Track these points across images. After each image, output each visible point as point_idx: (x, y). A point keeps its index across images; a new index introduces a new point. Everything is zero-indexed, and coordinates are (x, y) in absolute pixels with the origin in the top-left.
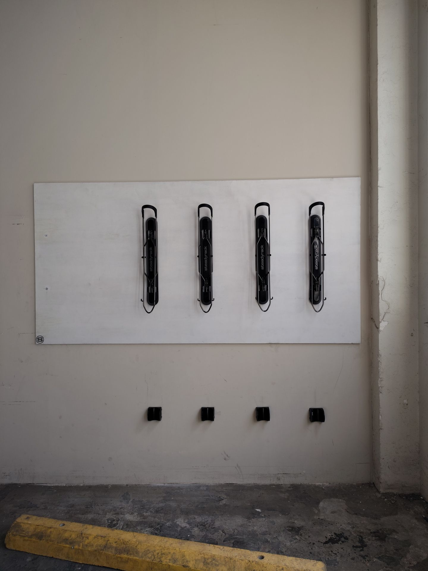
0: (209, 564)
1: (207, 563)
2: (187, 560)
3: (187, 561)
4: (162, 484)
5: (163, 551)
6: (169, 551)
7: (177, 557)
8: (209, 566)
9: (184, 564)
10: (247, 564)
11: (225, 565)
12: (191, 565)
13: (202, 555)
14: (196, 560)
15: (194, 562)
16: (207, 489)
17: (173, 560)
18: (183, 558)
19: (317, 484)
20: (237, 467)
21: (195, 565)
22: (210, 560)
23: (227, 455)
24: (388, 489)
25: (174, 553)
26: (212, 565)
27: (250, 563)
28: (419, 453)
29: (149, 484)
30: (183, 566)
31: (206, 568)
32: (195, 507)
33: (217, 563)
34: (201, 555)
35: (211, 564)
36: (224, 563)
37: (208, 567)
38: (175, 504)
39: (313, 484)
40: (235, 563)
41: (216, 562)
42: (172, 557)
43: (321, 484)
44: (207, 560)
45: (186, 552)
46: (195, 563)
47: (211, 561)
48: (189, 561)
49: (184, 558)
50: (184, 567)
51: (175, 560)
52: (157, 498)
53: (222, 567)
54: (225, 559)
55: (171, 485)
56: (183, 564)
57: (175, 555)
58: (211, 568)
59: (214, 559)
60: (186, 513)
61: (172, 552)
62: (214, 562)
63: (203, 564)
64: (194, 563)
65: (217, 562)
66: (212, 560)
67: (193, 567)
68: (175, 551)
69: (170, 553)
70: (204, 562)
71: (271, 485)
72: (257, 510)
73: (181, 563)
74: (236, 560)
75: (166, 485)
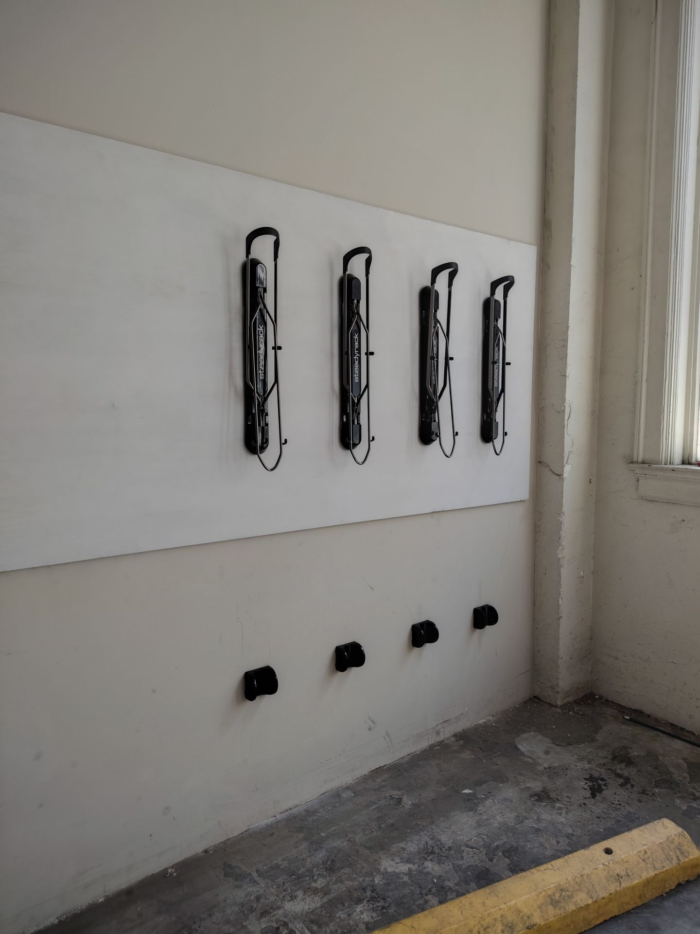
0: (560, 902)
1: (556, 901)
2: (527, 915)
3: (529, 917)
4: (271, 819)
5: (485, 923)
6: (494, 917)
7: (510, 919)
8: (562, 904)
9: (527, 924)
10: (605, 870)
11: (580, 890)
12: (537, 919)
13: (543, 893)
14: (540, 907)
15: (539, 911)
16: (356, 794)
17: (508, 928)
18: (520, 916)
19: (481, 722)
20: (386, 737)
21: (543, 916)
22: (558, 895)
23: (373, 721)
24: (566, 698)
25: (502, 916)
26: (564, 900)
27: (606, 867)
28: (592, 639)
29: (246, 829)
30: (528, 928)
31: (560, 910)
32: (379, 830)
33: (570, 893)
34: (540, 895)
35: (562, 901)
36: (578, 888)
37: (561, 907)
38: (343, 842)
39: (476, 724)
40: (590, 879)
41: (567, 893)
42: (503, 924)
43: (484, 720)
44: (553, 897)
45: (518, 904)
46: (541, 912)
47: (560, 896)
48: (532, 915)
49: (521, 914)
50: (530, 929)
51: (511, 927)
52: (297, 847)
53: (578, 895)
54: (574, 880)
55: (287, 813)
56: (526, 926)
57: (506, 919)
58: (567, 905)
59: (562, 890)
60: (381, 846)
61: (499, 917)
62: (564, 894)
63: (552, 906)
64: (541, 914)
65: (568, 891)
66: (560, 892)
67: (542, 920)
68: (502, 910)
69: (495, 920)
70: (552, 904)
71: (432, 747)
72: (464, 791)
73: (521, 925)
74: (590, 873)
75: (279, 817)
